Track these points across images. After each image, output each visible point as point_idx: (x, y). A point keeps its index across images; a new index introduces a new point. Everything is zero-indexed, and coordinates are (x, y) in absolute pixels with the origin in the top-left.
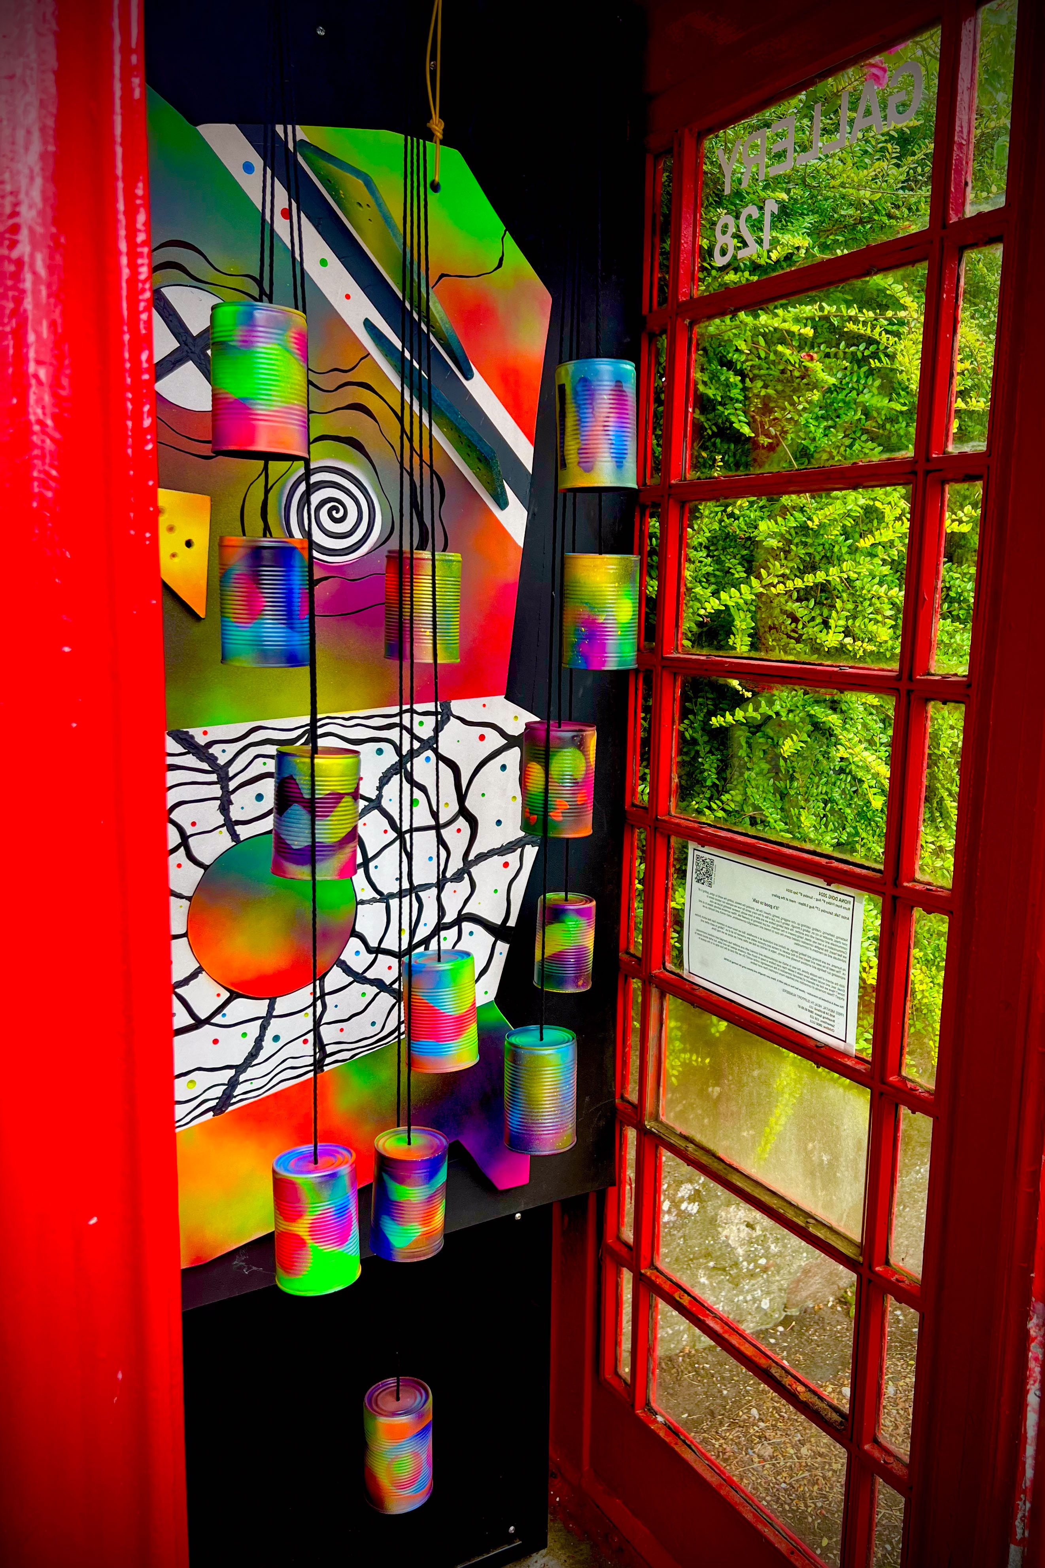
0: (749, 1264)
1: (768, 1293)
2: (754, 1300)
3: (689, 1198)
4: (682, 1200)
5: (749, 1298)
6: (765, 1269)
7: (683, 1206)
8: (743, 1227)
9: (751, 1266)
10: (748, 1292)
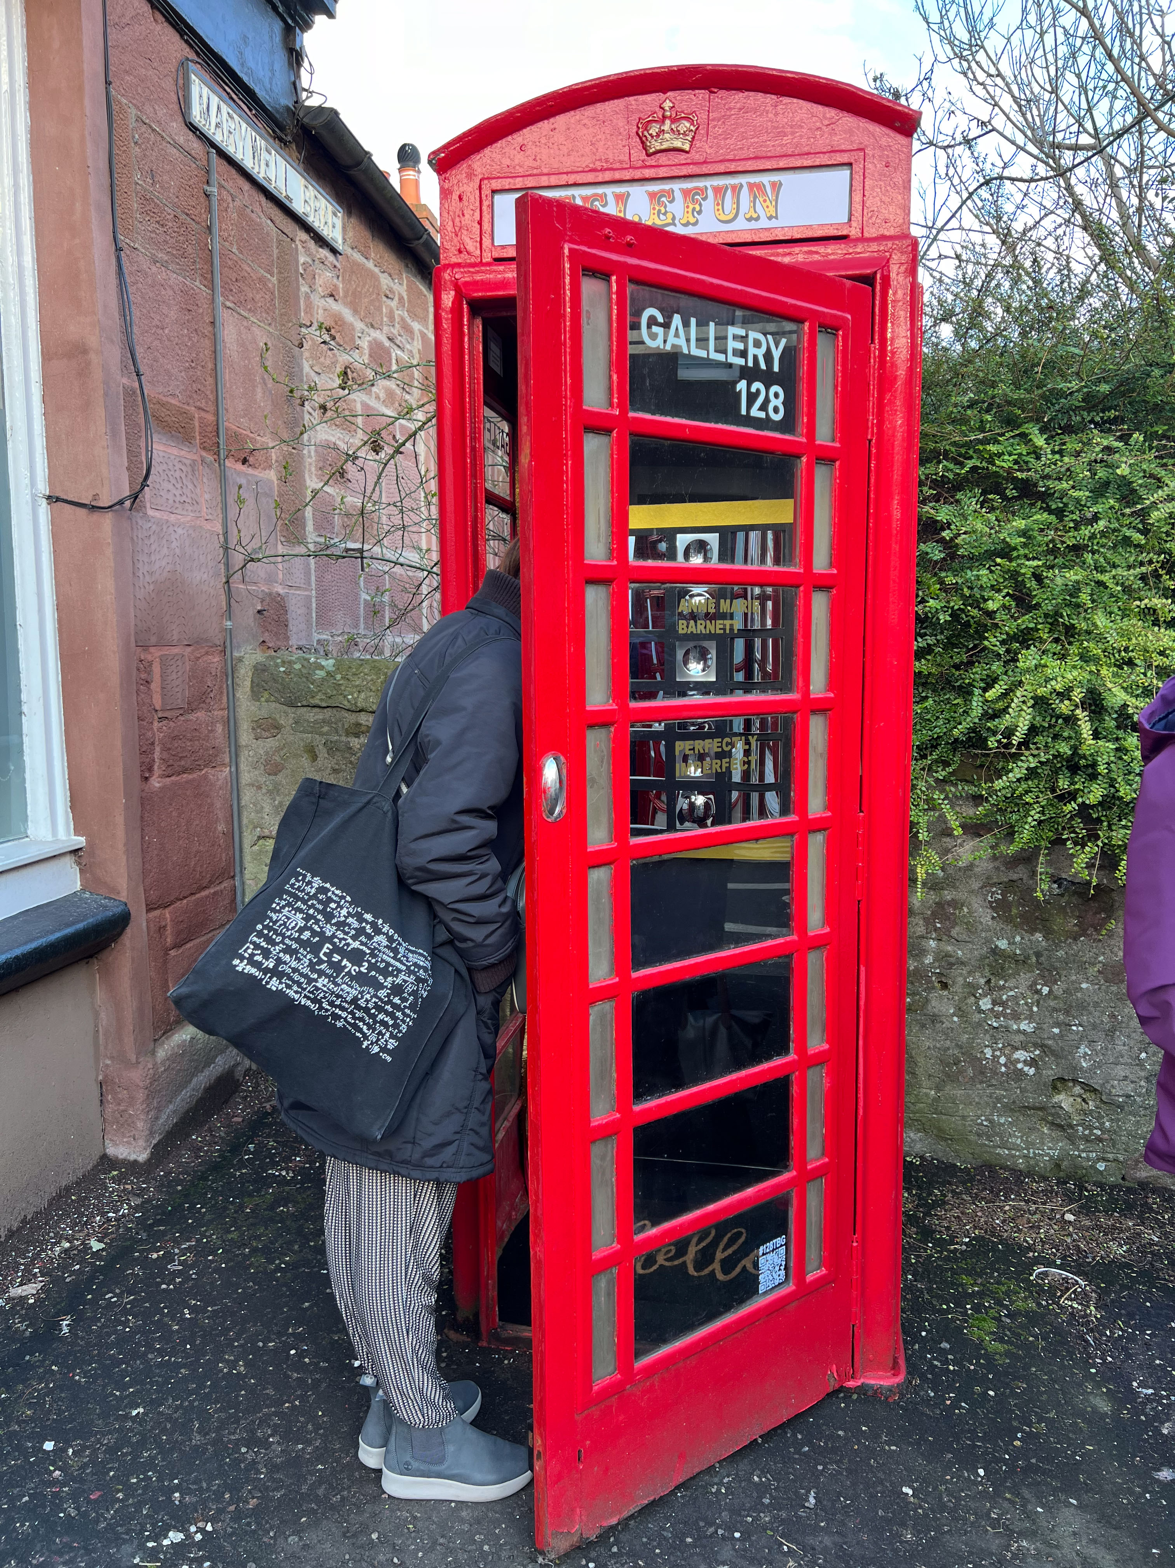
0: (1084, 1129)
1: (1104, 1160)
2: (1088, 1159)
3: (1025, 1062)
4: (1018, 1061)
5: (1084, 1155)
6: (1099, 1139)
7: (1020, 1066)
8: (1079, 1100)
9: (1087, 1132)
10: (1083, 1151)
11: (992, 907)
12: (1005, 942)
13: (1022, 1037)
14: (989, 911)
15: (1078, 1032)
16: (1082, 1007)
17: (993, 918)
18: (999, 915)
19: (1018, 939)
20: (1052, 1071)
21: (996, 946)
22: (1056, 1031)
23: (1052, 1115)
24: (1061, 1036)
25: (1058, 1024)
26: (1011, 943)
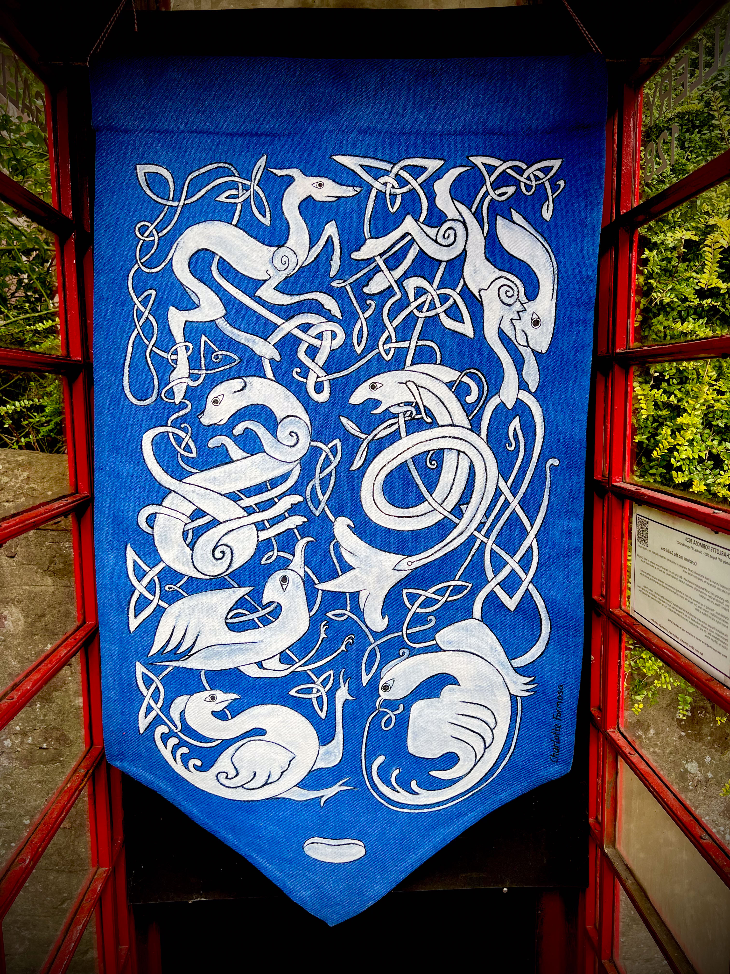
11: (680, 726)
12: (695, 764)
14: (678, 730)
17: (681, 737)
18: (687, 734)
19: (708, 759)
21: (686, 770)
26: (702, 765)
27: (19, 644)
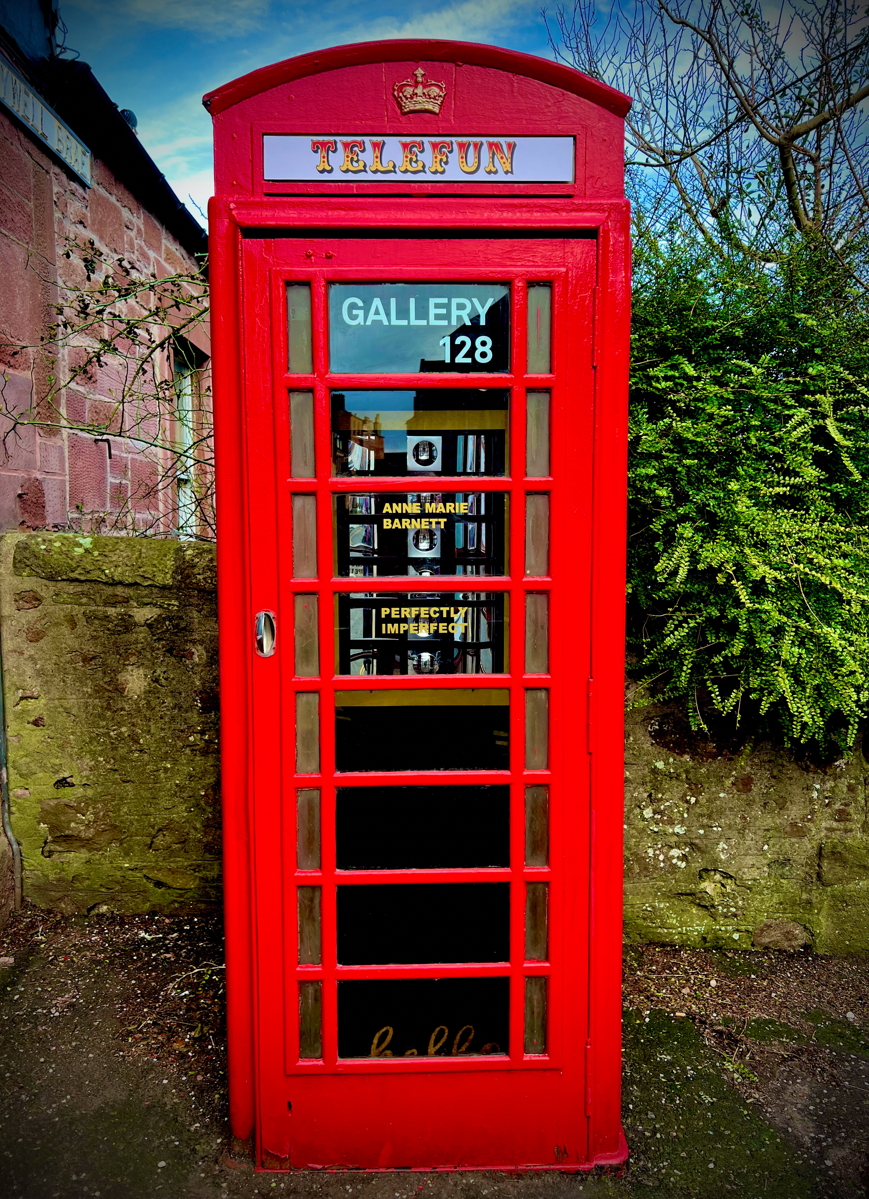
0: (723, 908)
1: (738, 931)
2: (726, 931)
3: (678, 857)
4: (673, 857)
5: (723, 928)
6: (735, 915)
7: (674, 861)
8: (719, 885)
9: (725, 910)
10: (723, 926)
11: (651, 736)
12: (662, 763)
13: (675, 839)
14: (649, 739)
15: (717, 832)
16: (721, 812)
17: (652, 744)
18: (657, 742)
19: (671, 760)
20: (698, 864)
21: (655, 767)
22: (701, 832)
23: (700, 899)
24: (705, 836)
25: (702, 827)
26: (667, 764)
27: (202, 671)
